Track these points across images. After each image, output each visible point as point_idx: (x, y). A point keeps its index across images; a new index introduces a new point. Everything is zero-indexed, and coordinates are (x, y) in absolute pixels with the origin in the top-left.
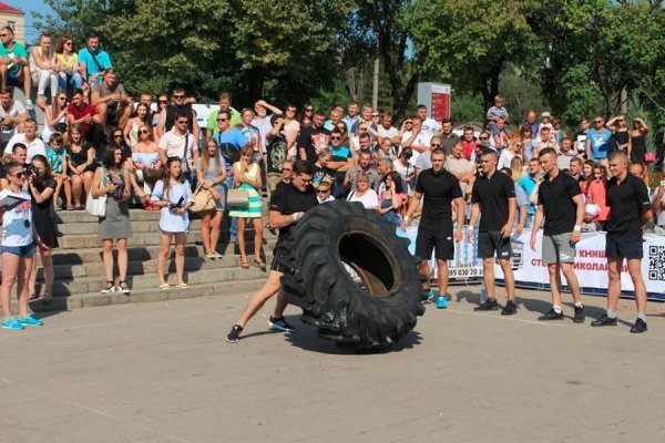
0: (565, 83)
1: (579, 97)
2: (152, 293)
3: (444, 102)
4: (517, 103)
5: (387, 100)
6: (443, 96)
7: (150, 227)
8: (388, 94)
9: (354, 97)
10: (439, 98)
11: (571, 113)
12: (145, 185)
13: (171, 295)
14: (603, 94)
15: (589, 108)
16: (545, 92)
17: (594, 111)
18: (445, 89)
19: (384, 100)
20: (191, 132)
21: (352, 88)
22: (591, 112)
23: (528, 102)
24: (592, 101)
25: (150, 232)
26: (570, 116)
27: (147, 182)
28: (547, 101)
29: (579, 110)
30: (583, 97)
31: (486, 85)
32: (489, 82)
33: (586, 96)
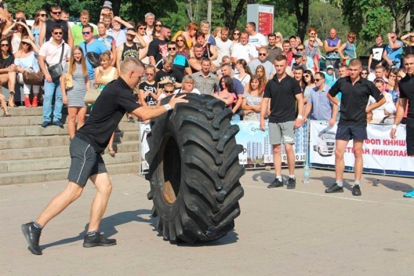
0: (363, 5)
1: (373, 17)
2: (32, 176)
3: (268, 20)
4: (320, 24)
5: (218, 21)
6: (267, 15)
7: (29, 121)
8: (218, 16)
9: (191, 18)
10: (265, 16)
11: (367, 30)
12: (25, 86)
13: (47, 177)
14: (393, 15)
15: (381, 26)
16: (345, 14)
17: (385, 29)
18: (270, 10)
19: (215, 21)
20: (66, 42)
21: (190, 12)
22: (382, 30)
23: (329, 24)
24: (384, 20)
25: (29, 125)
26: (366, 32)
27: (26, 84)
28: (347, 21)
29: (374, 27)
30: (376, 17)
31: (299, 8)
32: (301, 6)
33: (379, 16)
